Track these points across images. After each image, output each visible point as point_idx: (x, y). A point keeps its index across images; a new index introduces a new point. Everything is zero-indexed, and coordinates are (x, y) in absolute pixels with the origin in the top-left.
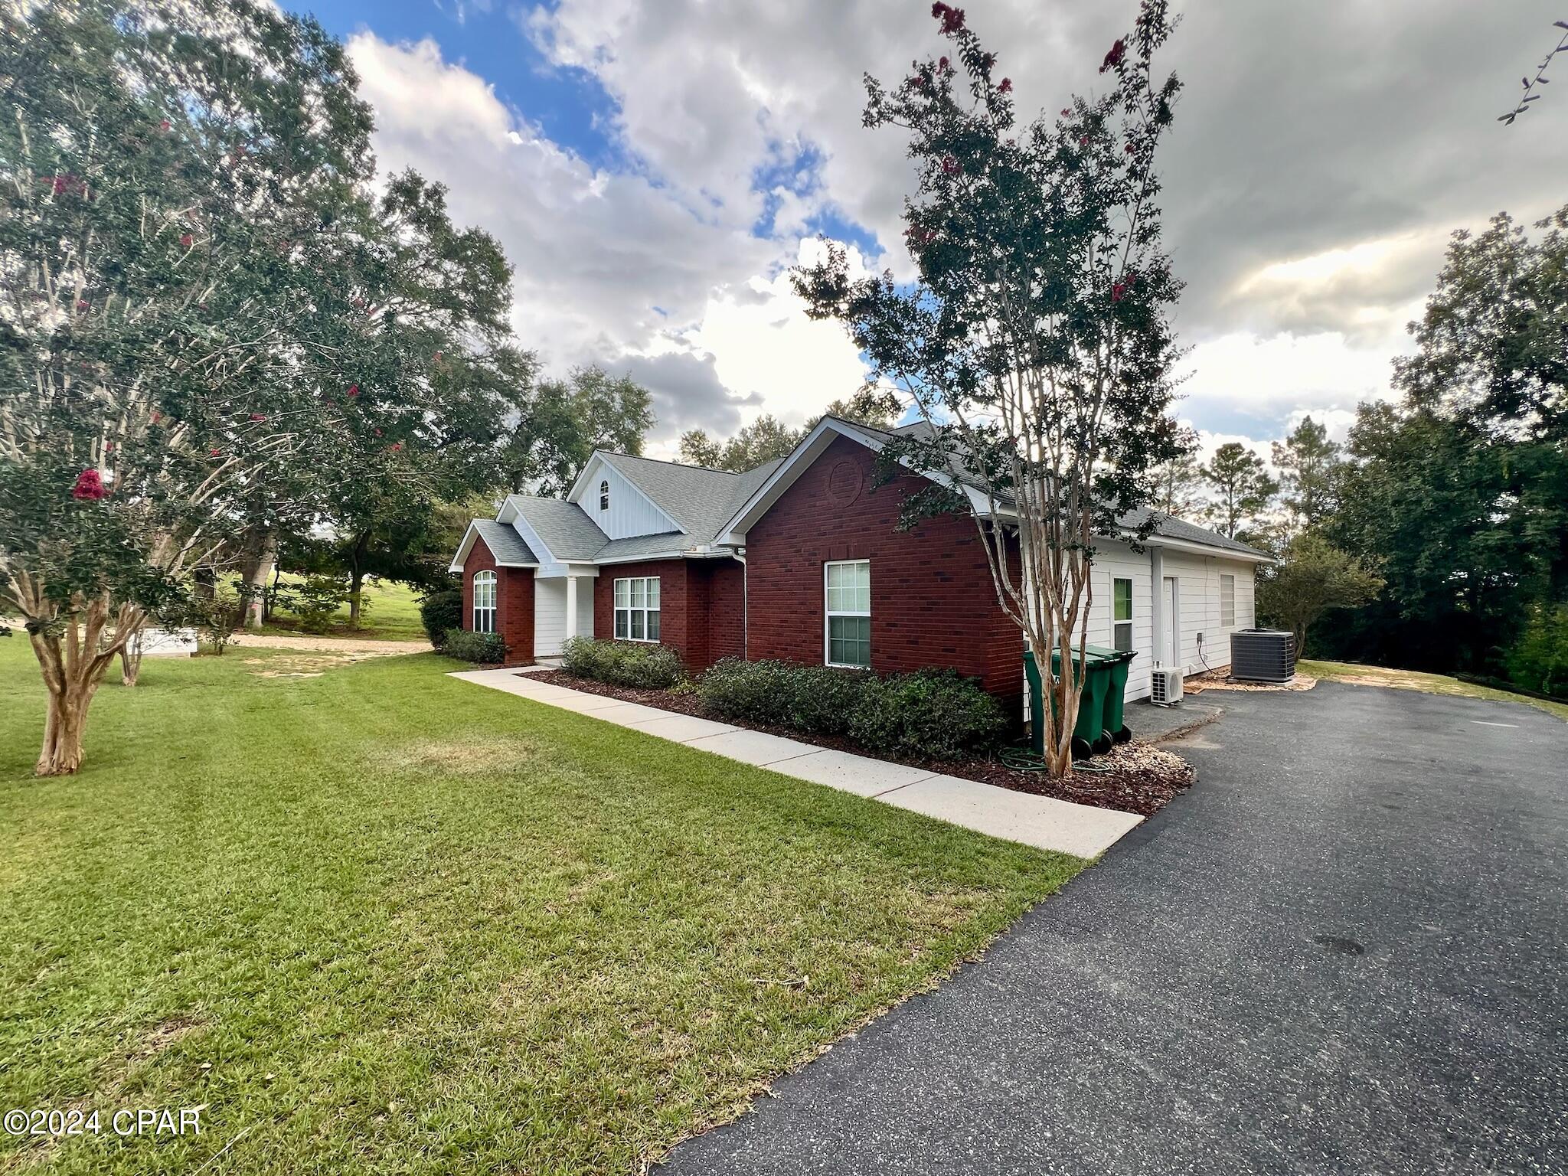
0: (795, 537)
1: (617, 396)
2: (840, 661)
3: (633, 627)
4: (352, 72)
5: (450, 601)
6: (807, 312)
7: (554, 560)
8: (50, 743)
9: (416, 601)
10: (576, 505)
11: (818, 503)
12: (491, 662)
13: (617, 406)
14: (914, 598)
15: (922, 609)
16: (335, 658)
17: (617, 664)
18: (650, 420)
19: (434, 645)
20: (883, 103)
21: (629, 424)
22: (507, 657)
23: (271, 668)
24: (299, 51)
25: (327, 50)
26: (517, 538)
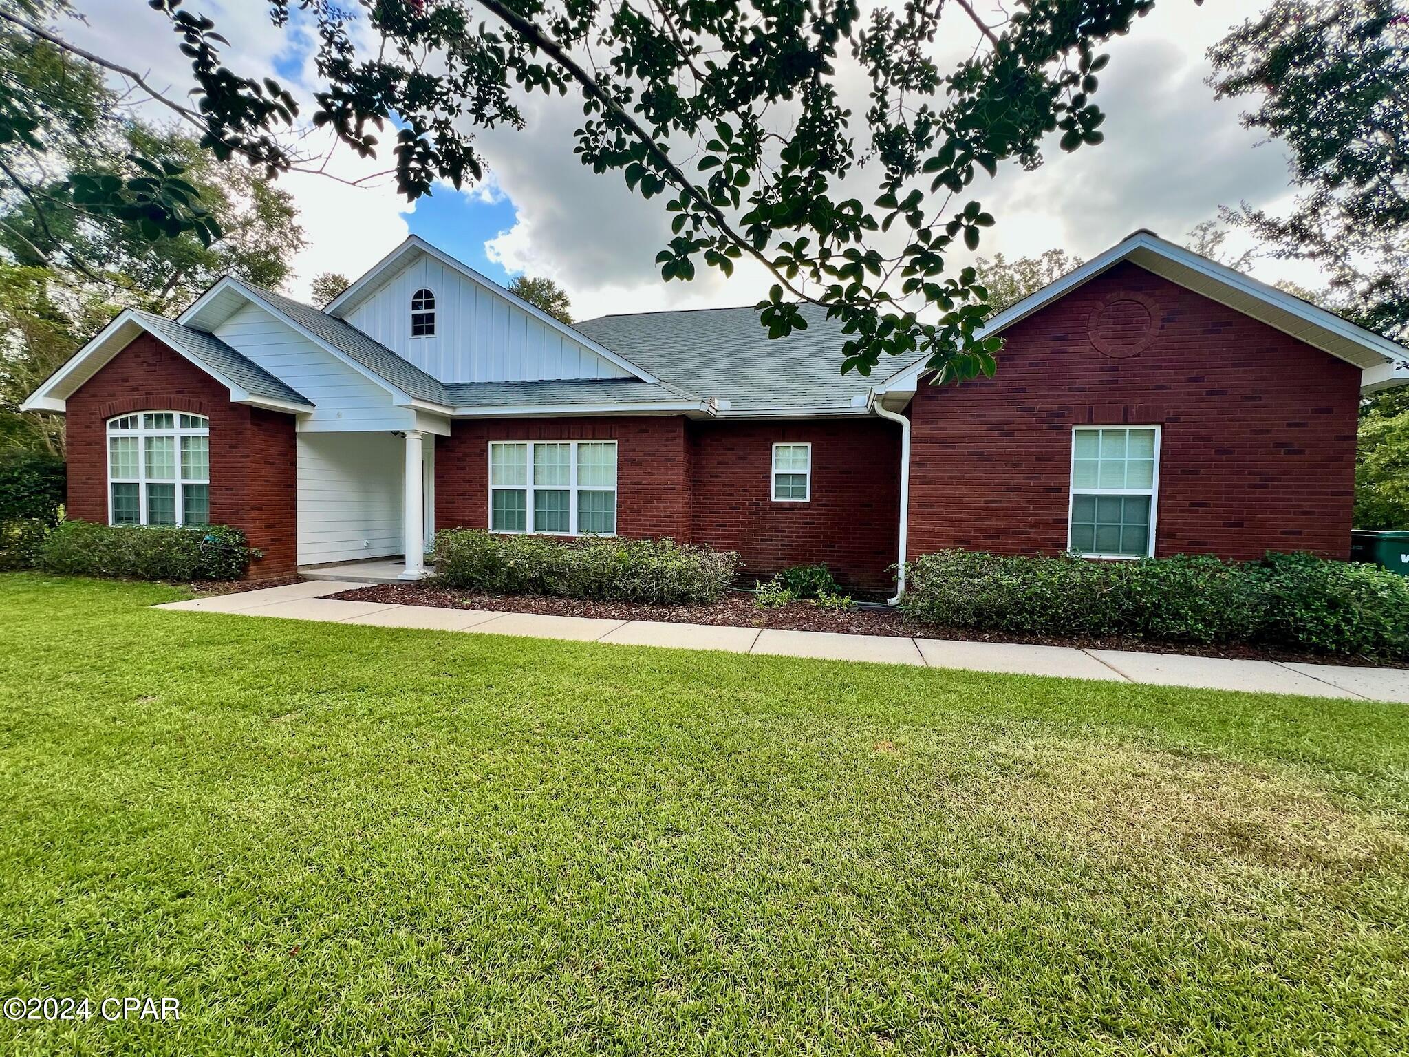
2: (1091, 550)
3: (537, 515)
11: (1071, 349)
14: (1237, 473)
15: (1251, 486)
22: (253, 569)
26: (240, 358)
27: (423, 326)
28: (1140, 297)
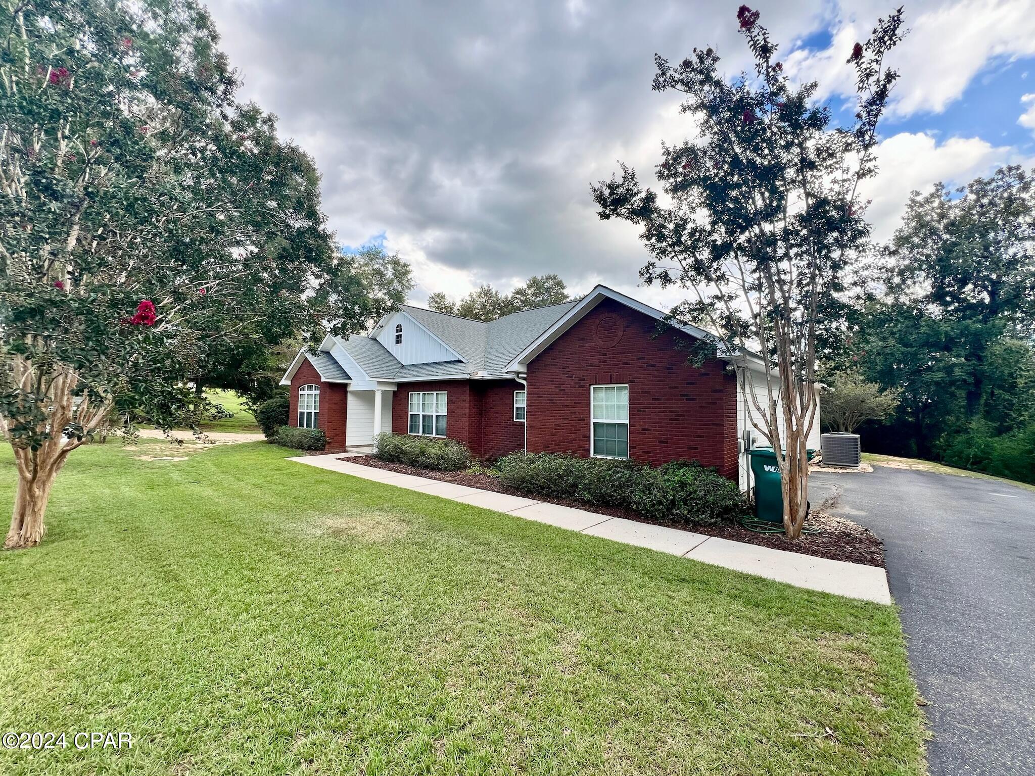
0: (568, 367)
1: (389, 266)
2: (602, 453)
3: (424, 426)
4: (215, 32)
5: (280, 406)
6: (599, 214)
7: (368, 378)
8: (17, 521)
9: (241, 404)
10: (375, 340)
11: (587, 345)
12: (316, 449)
13: (389, 274)
14: (663, 412)
15: (671, 419)
16: (190, 445)
17: (423, 453)
18: (412, 283)
19: (266, 436)
20: (668, 75)
21: (396, 285)
22: (327, 446)
23: (146, 454)
24: (178, 13)
25: (198, 14)
26: (335, 362)
27: (399, 340)
28: (614, 315)
